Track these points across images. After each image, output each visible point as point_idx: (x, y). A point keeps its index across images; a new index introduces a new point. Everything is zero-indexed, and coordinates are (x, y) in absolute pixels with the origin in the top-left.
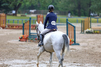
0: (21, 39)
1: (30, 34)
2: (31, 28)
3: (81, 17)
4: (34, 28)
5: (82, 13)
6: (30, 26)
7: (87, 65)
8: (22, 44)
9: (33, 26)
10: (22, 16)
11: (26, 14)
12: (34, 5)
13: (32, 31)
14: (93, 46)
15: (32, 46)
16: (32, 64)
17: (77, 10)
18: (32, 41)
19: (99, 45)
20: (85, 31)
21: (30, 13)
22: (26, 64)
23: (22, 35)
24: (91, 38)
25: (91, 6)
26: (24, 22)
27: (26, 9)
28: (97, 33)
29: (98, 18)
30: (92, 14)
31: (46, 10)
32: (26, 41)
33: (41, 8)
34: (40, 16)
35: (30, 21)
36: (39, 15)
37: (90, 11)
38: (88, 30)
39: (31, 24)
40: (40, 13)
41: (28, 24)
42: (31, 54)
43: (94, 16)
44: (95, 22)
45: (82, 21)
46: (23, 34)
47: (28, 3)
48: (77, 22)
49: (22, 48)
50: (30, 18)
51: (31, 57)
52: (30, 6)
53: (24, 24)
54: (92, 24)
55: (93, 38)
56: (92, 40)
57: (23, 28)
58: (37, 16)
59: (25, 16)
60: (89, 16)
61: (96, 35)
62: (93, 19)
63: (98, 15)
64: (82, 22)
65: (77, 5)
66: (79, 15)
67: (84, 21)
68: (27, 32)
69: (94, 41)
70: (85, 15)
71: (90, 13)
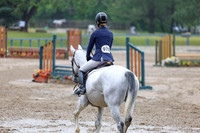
0: (36, 78)
1: (54, 67)
2: (57, 55)
3: (156, 34)
4: (63, 55)
5: (158, 26)
6: (53, 51)
7: (166, 128)
8: (38, 88)
9: (61, 52)
10: (37, 31)
11: (46, 28)
12: (63, 10)
13: (58, 63)
14: (180, 91)
15: (59, 92)
16: (59, 128)
17: (148, 21)
18: (58, 81)
19: (190, 89)
20: (163, 62)
21: (53, 26)
22: (46, 127)
23: (39, 71)
24: (174, 75)
25: (176, 13)
26: (42, 44)
27: (47, 18)
28: (187, 66)
29: (188, 36)
30: (177, 29)
31: (85, 21)
32: (46, 82)
33: (76, 17)
34: (73, 32)
35: (54, 42)
36: (72, 29)
37: (174, 23)
38: (168, 60)
39: (57, 48)
40: (73, 25)
41: (50, 47)
42: (56, 108)
43: (180, 33)
44: (182, 44)
45: (157, 42)
46: (41, 68)
47: (49, 7)
48: (148, 43)
49: (38, 95)
50: (55, 37)
51: (56, 113)
52: (55, 11)
53: (42, 48)
54: (177, 47)
55: (180, 76)
56: (176, 79)
57: (40, 55)
58: (68, 32)
59: (45, 32)
60: (171, 31)
61: (185, 69)
62: (178, 38)
63: (189, 31)
64: (158, 44)
65: (146, 10)
66: (152, 30)
67: (161, 42)
68: (48, 63)
69: (180, 82)
70: (163, 30)
71: (173, 26)
